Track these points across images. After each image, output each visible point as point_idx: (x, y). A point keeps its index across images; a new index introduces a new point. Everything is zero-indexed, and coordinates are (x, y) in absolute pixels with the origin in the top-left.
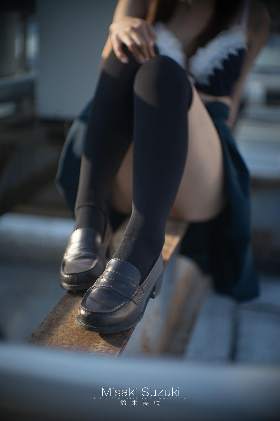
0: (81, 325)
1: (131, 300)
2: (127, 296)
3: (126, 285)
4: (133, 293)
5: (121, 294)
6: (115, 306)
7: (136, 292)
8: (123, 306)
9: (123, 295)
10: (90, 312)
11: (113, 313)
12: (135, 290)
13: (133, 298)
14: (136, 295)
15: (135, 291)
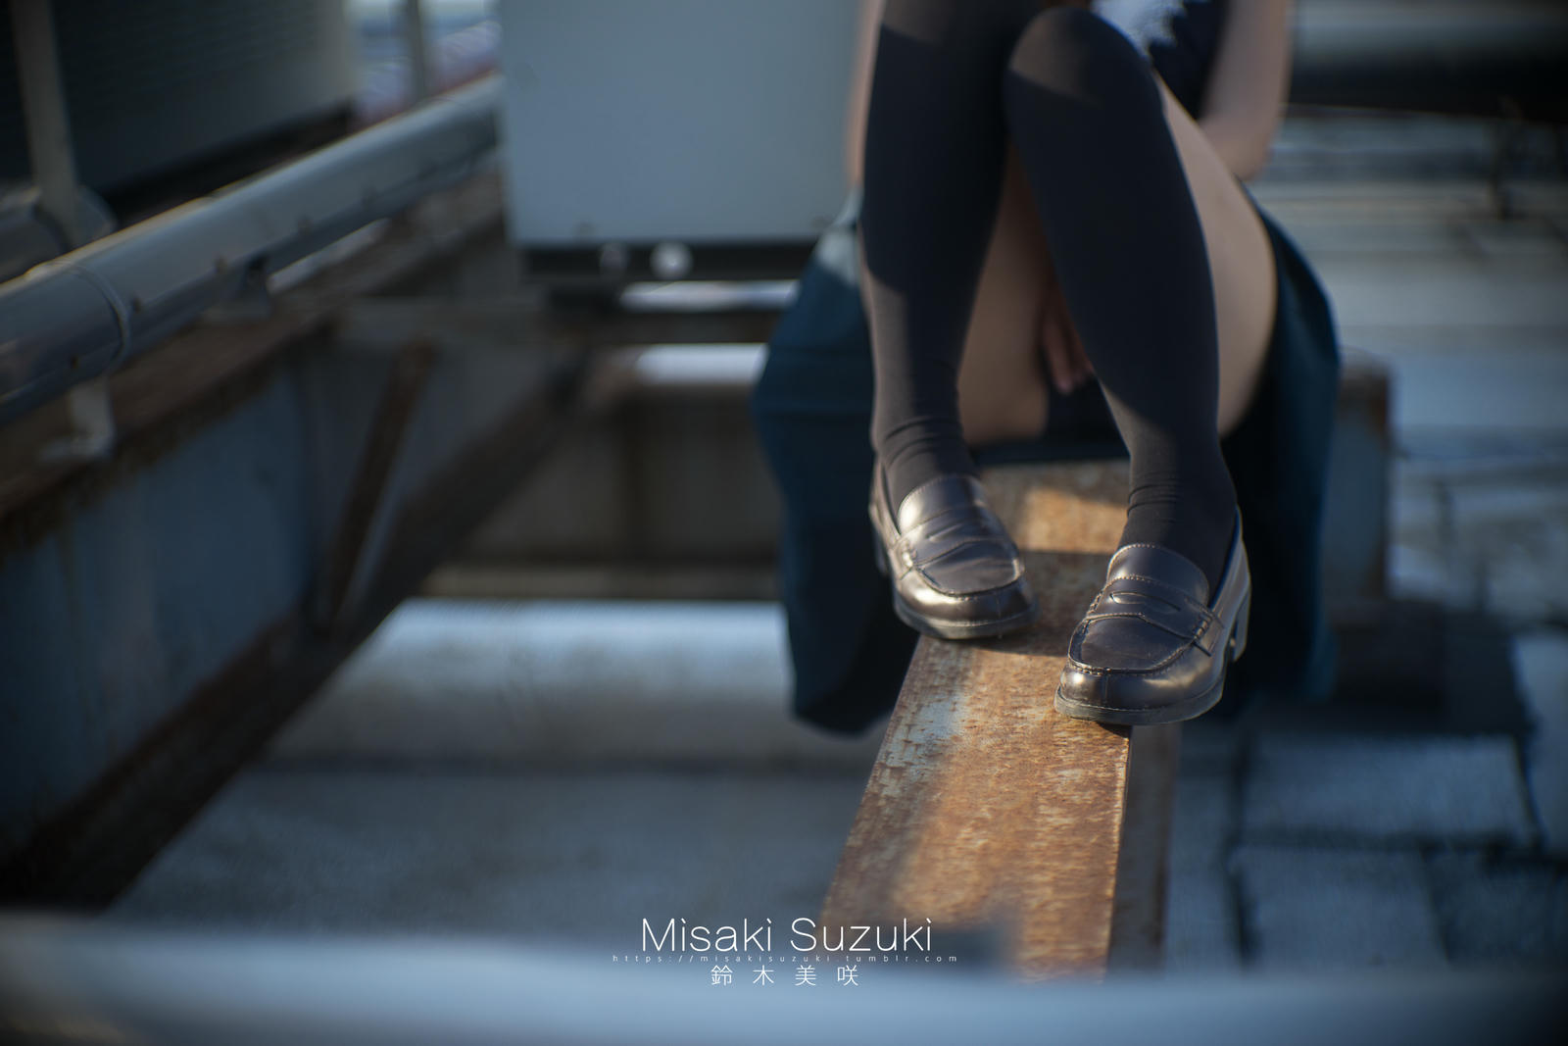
0: (1080, 709)
1: (1194, 644)
2: (1183, 635)
3: (1175, 607)
4: (1197, 628)
5: (1168, 632)
6: (1159, 658)
7: (1204, 624)
8: (1179, 657)
9: (1172, 633)
10: (1100, 671)
11: (1157, 674)
12: (1202, 620)
13: (1199, 638)
14: (1204, 631)
15: (1201, 622)
